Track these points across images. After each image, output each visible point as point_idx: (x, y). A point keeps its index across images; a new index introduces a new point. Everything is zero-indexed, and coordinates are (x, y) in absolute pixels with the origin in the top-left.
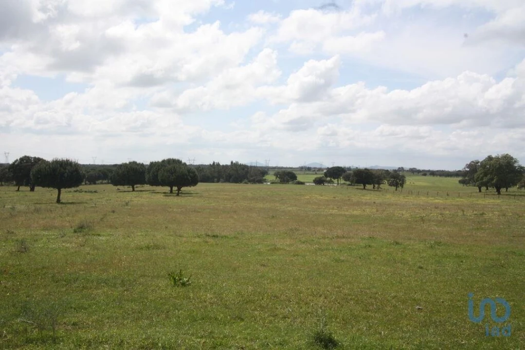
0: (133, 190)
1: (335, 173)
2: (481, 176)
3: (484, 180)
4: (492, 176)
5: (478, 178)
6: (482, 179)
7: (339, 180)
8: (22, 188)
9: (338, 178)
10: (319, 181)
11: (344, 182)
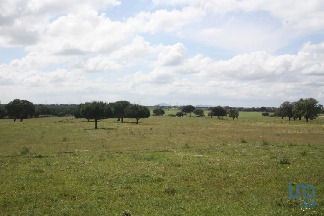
1: (188, 109)
2: (297, 110)
3: (299, 113)
4: (303, 111)
5: (295, 112)
6: (297, 112)
7: (191, 113)
9: (190, 112)
10: (179, 115)
11: (194, 115)
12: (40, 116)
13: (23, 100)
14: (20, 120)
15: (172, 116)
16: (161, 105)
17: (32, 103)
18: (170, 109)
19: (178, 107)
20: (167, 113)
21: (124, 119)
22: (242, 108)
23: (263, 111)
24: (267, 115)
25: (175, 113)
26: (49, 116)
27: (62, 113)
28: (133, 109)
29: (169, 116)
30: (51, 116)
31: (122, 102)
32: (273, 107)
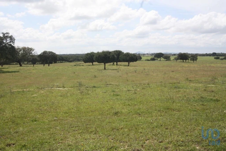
0: (93, 65)
1: (159, 56)
8: (45, 65)
9: (160, 58)
10: (153, 59)
11: (164, 59)
12: (57, 62)
13: (49, 52)
14: (48, 65)
15: (148, 60)
16: (138, 53)
17: (55, 54)
18: (144, 56)
19: (150, 54)
20: (144, 58)
21: (118, 63)
22: (198, 54)
23: (214, 56)
24: (218, 58)
25: (149, 58)
26: (63, 62)
27: (72, 60)
28: (125, 56)
29: (146, 60)
30: (64, 62)
31: (116, 51)
32: (221, 53)
